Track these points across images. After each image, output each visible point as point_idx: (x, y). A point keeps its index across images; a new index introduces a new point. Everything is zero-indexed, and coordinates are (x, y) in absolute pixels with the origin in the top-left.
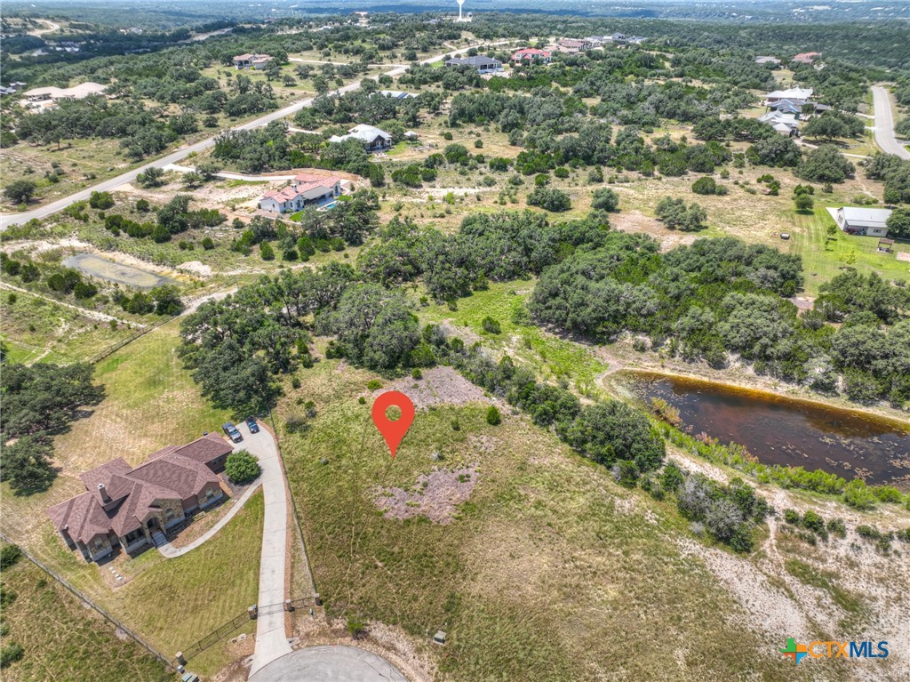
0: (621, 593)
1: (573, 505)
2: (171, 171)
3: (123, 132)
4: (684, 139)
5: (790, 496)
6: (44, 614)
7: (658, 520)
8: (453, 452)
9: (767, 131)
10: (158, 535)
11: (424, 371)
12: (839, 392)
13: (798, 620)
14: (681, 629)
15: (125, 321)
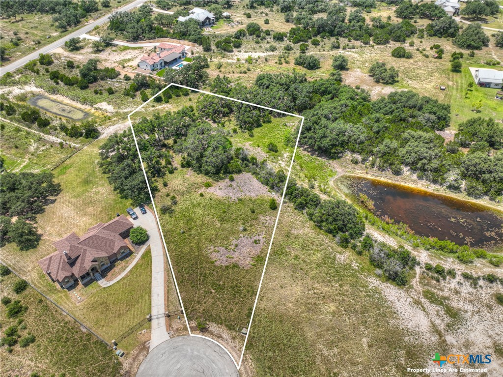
0: (337, 308)
1: (314, 257)
2: (84, 39)
3: (53, 10)
4: (389, 18)
5: (429, 255)
6: (43, 318)
7: (358, 267)
8: (251, 226)
9: (440, 12)
10: (97, 275)
11: (235, 176)
12: (462, 190)
13: (426, 323)
14: (366, 328)
15: (68, 142)
